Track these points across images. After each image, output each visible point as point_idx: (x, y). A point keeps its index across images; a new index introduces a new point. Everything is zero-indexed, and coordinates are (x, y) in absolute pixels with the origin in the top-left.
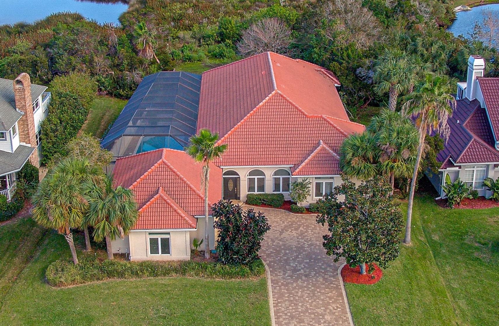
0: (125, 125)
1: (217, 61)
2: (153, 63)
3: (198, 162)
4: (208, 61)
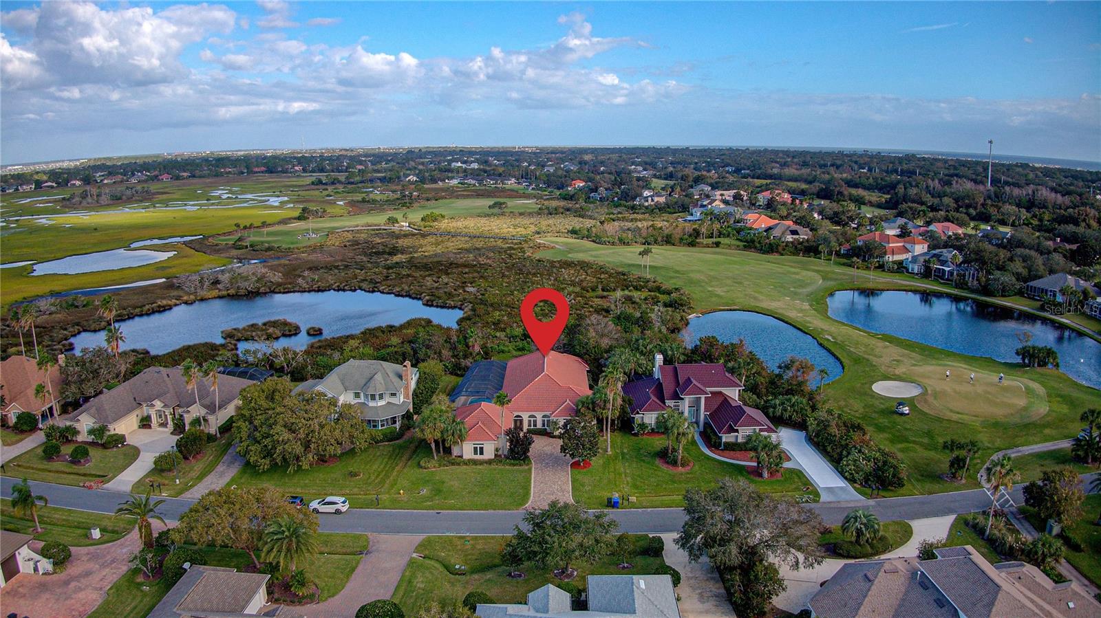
0: (462, 391)
1: (520, 353)
2: (479, 353)
3: (498, 407)
4: (515, 353)
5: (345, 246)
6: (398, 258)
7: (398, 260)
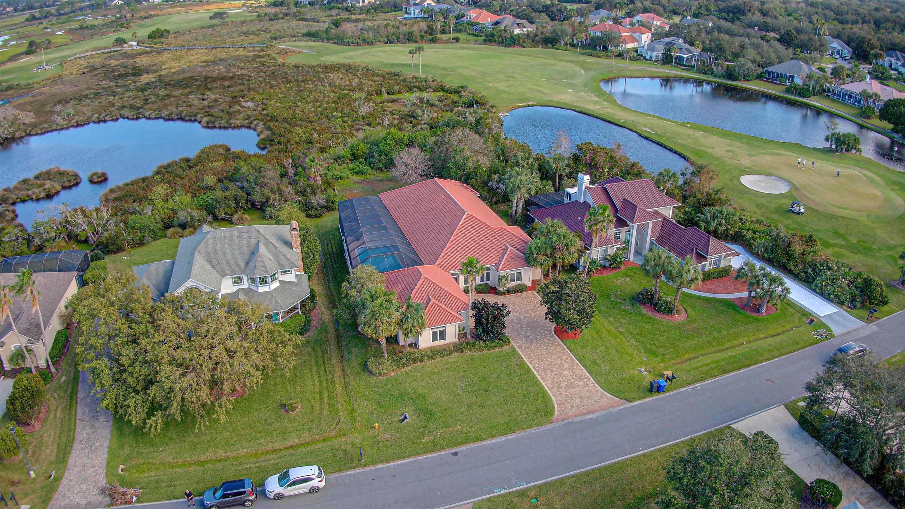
5: (84, 73)
6: (145, 78)
7: (147, 81)
